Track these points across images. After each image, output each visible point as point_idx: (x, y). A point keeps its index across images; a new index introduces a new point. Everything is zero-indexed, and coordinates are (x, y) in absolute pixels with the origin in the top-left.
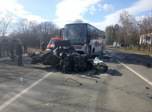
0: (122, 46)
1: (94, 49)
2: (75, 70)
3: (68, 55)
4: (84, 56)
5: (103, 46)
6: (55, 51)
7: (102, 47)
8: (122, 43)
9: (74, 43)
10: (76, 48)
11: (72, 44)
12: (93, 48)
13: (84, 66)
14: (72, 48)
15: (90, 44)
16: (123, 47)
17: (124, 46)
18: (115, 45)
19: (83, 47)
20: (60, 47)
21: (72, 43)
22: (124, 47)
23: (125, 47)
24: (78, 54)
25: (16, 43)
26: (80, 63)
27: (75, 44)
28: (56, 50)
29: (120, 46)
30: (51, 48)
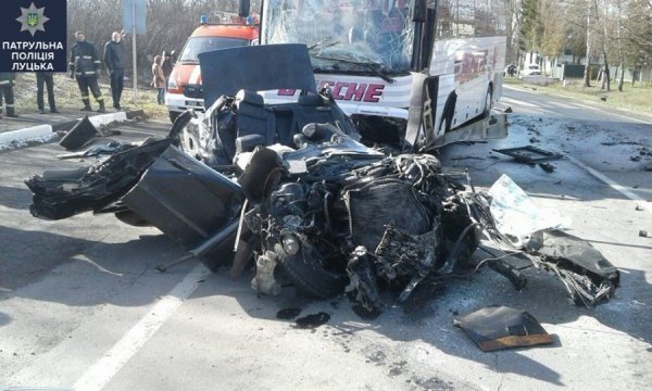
0: (573, 72)
1: (453, 98)
2: (355, 291)
3: (297, 167)
4: (416, 169)
5: (492, 79)
6: (205, 121)
7: (491, 84)
8: (570, 59)
9: (329, 65)
10: (343, 93)
11: (318, 71)
12: (448, 92)
13: (422, 255)
14: (320, 102)
15: (433, 70)
16: (573, 81)
17: (581, 76)
18: (531, 68)
19: (388, 88)
20: (241, 95)
21: (321, 64)
22: (583, 81)
23: (588, 79)
24: (371, 151)
25: (85, 57)
26: (391, 236)
27: (336, 71)
28: (209, 113)
29: (560, 72)
30: (192, 86)
